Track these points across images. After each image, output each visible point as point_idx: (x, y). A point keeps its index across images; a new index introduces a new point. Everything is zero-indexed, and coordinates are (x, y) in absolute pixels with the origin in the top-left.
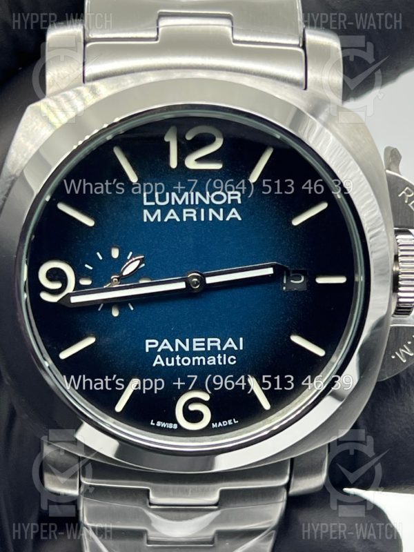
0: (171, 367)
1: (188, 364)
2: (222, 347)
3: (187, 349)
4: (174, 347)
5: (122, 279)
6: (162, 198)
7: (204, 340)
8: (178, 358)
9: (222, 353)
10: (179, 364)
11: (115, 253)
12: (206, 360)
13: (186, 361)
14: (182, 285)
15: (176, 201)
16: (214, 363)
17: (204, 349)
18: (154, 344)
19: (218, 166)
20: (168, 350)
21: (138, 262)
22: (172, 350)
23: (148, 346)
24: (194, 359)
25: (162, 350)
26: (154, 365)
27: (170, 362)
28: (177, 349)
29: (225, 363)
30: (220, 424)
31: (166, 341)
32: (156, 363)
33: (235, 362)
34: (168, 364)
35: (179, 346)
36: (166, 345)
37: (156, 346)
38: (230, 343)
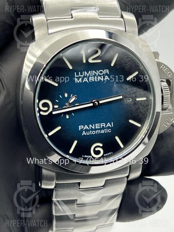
0: (89, 135)
2: (106, 126)
3: (94, 128)
4: (89, 128)
5: (70, 104)
6: (81, 74)
7: (99, 124)
8: (91, 132)
9: (106, 128)
10: (91, 134)
11: (66, 95)
13: (94, 132)
15: (86, 75)
16: (103, 132)
17: (99, 127)
19: (100, 61)
20: (87, 129)
21: (75, 98)
23: (80, 128)
24: (96, 131)
25: (85, 129)
29: (107, 132)
31: (86, 126)
32: (83, 134)
33: (111, 131)
34: (87, 134)
35: (91, 127)
36: (86, 127)
37: (83, 128)
38: (109, 125)
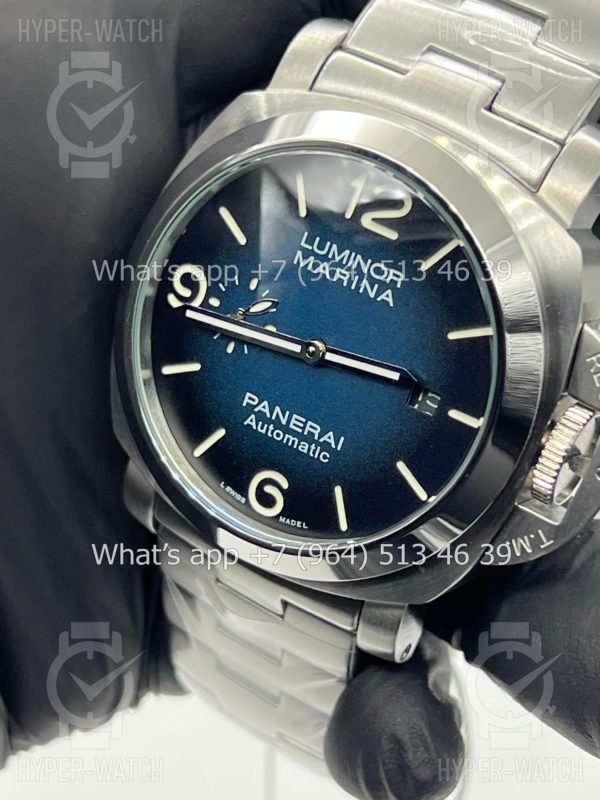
0: (261, 433)
1: (279, 439)
2: (319, 438)
3: (284, 422)
4: (271, 412)
5: (247, 315)
6: (321, 247)
7: (304, 420)
9: (318, 443)
10: (270, 435)
11: (253, 284)
12: (299, 444)
13: (278, 435)
14: (297, 348)
15: (334, 256)
16: (305, 451)
17: (300, 431)
18: (253, 400)
19: (393, 235)
20: (265, 413)
21: (270, 304)
23: (246, 400)
24: (287, 436)
25: (259, 411)
26: (245, 423)
27: (262, 428)
28: (273, 418)
29: (316, 456)
30: (288, 521)
31: (265, 403)
32: (248, 422)
33: (327, 461)
34: (259, 429)
35: (277, 415)
36: (265, 407)
37: (255, 403)
38: (329, 438)
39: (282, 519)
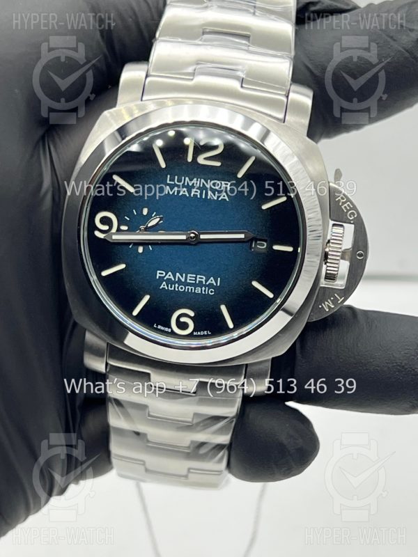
0: (172, 290)
1: (183, 290)
2: (206, 282)
3: (183, 280)
4: (175, 278)
5: (147, 229)
6: (179, 181)
8: (177, 285)
9: (205, 286)
10: (176, 289)
11: (145, 211)
12: (195, 289)
13: (182, 288)
14: (184, 237)
17: (194, 282)
18: (162, 274)
19: (218, 164)
20: (171, 279)
21: (158, 219)
22: (173, 279)
23: (158, 275)
24: (187, 287)
25: (167, 278)
26: (161, 288)
27: (171, 287)
28: (177, 280)
29: (207, 293)
30: (199, 333)
31: (170, 273)
32: (162, 286)
33: (213, 293)
34: (170, 289)
35: (179, 277)
36: (170, 276)
37: (164, 275)
38: (212, 281)
39: (195, 333)
